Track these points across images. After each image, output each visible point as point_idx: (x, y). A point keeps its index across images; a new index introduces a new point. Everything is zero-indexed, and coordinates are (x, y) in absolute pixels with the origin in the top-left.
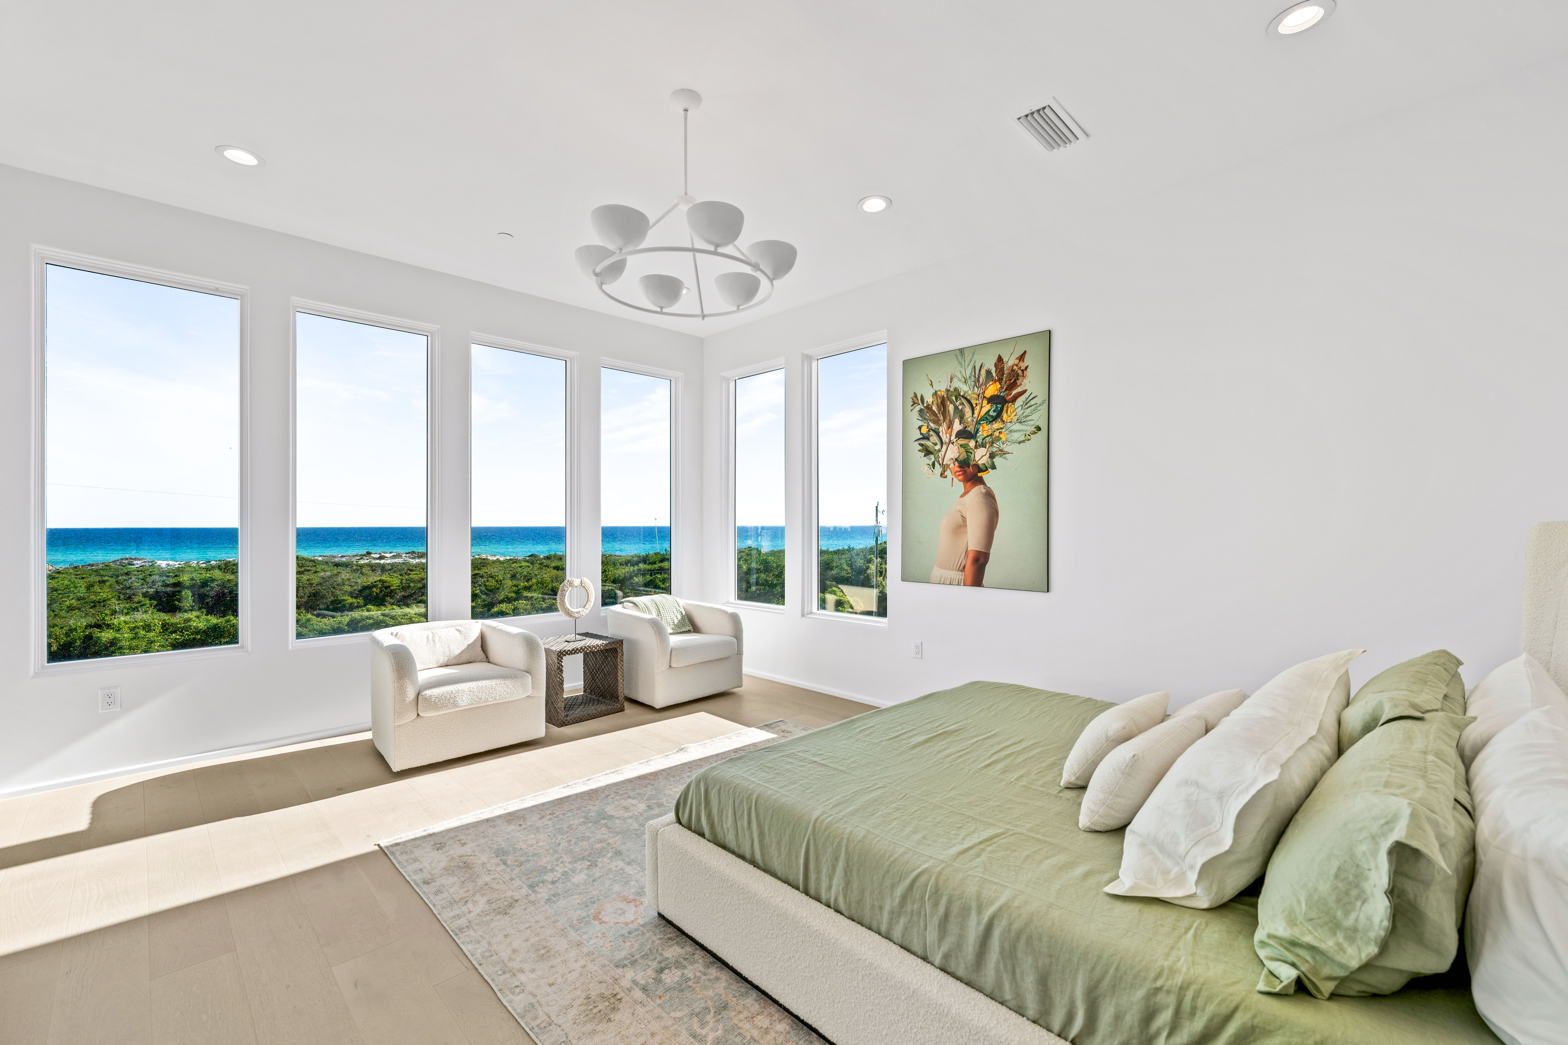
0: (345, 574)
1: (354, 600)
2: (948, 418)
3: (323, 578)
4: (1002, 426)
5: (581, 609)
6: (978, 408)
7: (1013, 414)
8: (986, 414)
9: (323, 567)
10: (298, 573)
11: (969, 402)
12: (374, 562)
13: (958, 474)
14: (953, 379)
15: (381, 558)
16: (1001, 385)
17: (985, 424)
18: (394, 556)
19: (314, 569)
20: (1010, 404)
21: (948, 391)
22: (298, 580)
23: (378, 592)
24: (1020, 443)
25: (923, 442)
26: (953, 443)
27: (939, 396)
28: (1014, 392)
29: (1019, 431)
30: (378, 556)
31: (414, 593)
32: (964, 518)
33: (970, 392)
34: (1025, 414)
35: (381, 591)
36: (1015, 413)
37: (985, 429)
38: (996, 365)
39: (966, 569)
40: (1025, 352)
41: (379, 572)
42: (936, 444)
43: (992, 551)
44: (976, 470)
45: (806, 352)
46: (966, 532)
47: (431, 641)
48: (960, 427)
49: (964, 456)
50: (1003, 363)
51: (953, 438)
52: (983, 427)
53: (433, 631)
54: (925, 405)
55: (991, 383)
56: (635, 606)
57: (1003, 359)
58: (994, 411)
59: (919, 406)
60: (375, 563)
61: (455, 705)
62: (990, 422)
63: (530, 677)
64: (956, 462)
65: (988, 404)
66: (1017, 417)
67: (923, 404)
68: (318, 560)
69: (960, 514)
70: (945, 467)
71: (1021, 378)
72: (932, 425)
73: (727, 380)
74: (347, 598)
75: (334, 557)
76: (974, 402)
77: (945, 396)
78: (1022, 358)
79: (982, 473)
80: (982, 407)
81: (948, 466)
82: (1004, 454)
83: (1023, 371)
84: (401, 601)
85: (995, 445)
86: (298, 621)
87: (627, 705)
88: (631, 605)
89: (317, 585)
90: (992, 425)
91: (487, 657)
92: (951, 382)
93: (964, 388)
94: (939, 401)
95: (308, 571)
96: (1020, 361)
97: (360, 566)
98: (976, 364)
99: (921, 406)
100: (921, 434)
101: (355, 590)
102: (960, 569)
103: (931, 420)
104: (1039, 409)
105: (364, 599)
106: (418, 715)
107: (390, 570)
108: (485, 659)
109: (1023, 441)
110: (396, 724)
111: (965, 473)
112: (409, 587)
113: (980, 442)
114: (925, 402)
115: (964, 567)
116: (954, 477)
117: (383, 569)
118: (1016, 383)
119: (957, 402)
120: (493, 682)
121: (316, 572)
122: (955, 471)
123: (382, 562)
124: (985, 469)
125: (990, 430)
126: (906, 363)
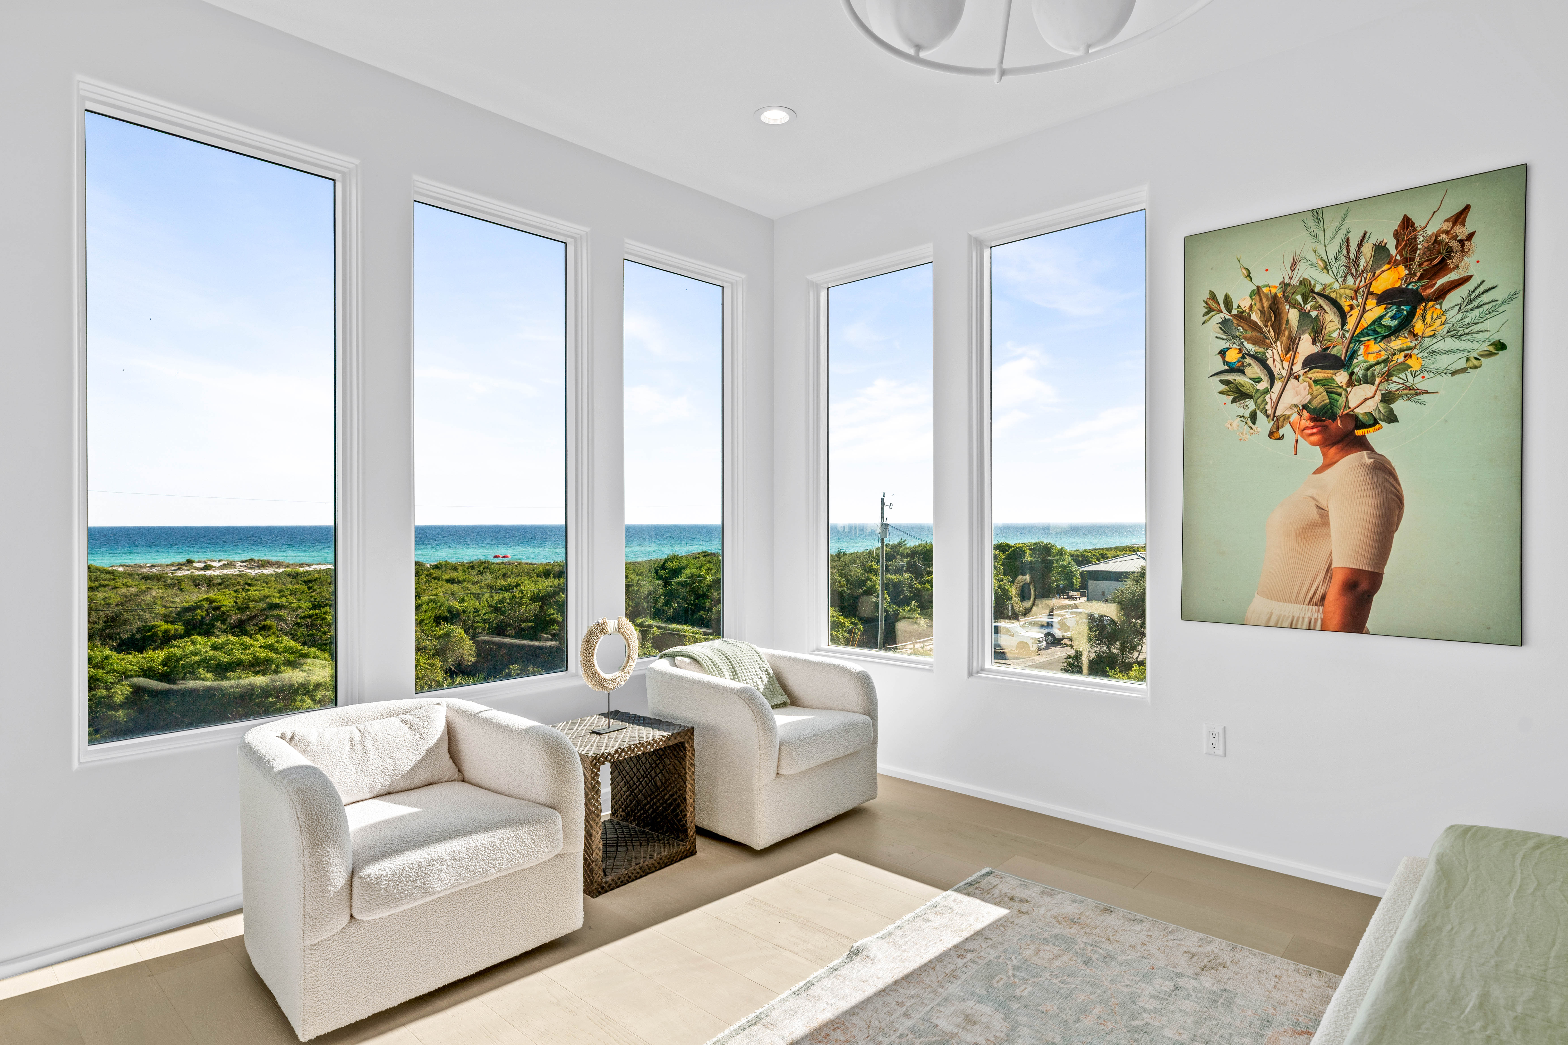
0: (157, 592)
1: (170, 626)
2: (1287, 333)
3: (126, 596)
4: (1412, 345)
5: (617, 674)
6: (1356, 313)
7: (1438, 322)
8: (1373, 323)
9: (125, 580)
10: (91, 589)
11: (1334, 303)
12: (196, 573)
13: (1309, 431)
14: (1298, 265)
15: (207, 568)
16: (1410, 270)
17: (1372, 342)
18: (224, 565)
19: (112, 583)
20: (1432, 303)
21: (1285, 285)
22: (91, 600)
23: (204, 614)
24: (1454, 373)
25: (1230, 377)
26: (1297, 378)
27: (1266, 295)
28: (1440, 282)
29: (1453, 351)
30: (202, 565)
31: (256, 615)
32: (1323, 512)
33: (1336, 286)
34: (1466, 321)
35: (208, 614)
36: (1443, 319)
37: (1370, 350)
38: (1397, 235)
39: (1326, 602)
40: (1467, 208)
41: (205, 588)
42: (1258, 381)
43: (1388, 570)
44: (1351, 425)
45: (975, 233)
46: (1328, 535)
47: (359, 748)
48: (1315, 349)
49: (1321, 398)
50: (1415, 230)
51: (1298, 368)
52: (1367, 347)
53: (361, 726)
54: (1234, 312)
55: (1386, 267)
56: (694, 662)
57: (1413, 224)
58: (1393, 318)
59: (1222, 315)
60: (199, 576)
61: (425, 890)
62: (1384, 337)
63: (560, 817)
64: (1305, 412)
65: (1378, 304)
66: (1447, 326)
67: (1229, 311)
68: (118, 572)
69: (1315, 502)
70: (1278, 422)
71: (1456, 257)
72: (1250, 347)
73: (817, 287)
74: (158, 622)
75: (141, 567)
76: (1345, 304)
77: (1280, 295)
78: (1460, 218)
79: (1365, 430)
80: (1364, 312)
81: (1286, 418)
82: (1417, 394)
83: (1461, 242)
84: (237, 628)
85: (1394, 379)
86: (90, 659)
87: (700, 842)
88: (687, 660)
89: (117, 605)
90: (1389, 342)
91: (460, 771)
92: (1293, 270)
93: (1321, 280)
94: (1266, 304)
95: (104, 586)
96: (1454, 224)
97: (178, 580)
98: (1350, 235)
99: (1225, 315)
100: (1226, 363)
101: (171, 612)
102: (1314, 600)
103: (1246, 339)
104: (1501, 309)
105: (184, 624)
106: (352, 916)
107: (220, 584)
108: (456, 776)
109: (1464, 370)
110: (308, 943)
111: (1324, 430)
112: (248, 607)
113: (1360, 374)
114: (1235, 306)
115: (1323, 598)
116: (1300, 438)
117: (210, 583)
118: (1447, 265)
119: (1306, 303)
120: (498, 835)
121: (115, 588)
122: (1302, 427)
123: (208, 573)
124: (1371, 422)
125: (1383, 353)
126: (1191, 241)
